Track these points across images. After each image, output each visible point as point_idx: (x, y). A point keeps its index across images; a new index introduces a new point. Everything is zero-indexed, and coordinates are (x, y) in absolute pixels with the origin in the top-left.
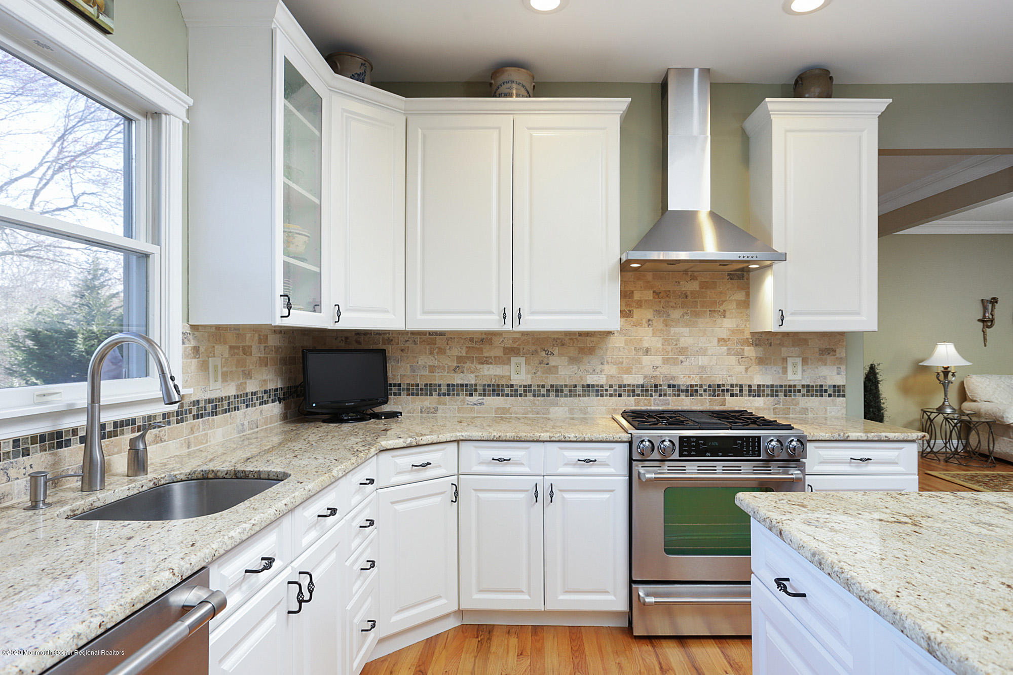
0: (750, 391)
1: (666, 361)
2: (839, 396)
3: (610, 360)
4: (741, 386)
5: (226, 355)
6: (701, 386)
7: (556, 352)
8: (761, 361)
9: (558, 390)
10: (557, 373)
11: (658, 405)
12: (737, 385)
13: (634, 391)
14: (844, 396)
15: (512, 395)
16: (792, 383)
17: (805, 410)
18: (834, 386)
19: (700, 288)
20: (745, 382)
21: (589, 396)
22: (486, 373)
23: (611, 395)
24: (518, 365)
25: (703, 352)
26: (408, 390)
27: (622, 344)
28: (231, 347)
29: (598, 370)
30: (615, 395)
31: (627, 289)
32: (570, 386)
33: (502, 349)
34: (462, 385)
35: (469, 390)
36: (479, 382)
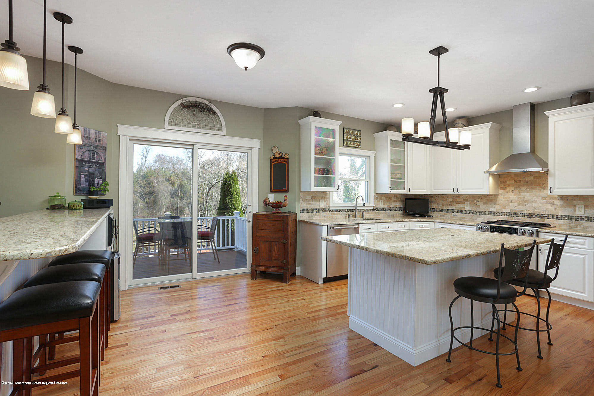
0: (557, 217)
1: (519, 205)
3: (498, 204)
4: (553, 215)
5: (385, 199)
6: (534, 214)
7: (479, 201)
8: (562, 206)
9: (480, 213)
10: (480, 207)
11: (516, 220)
12: (550, 215)
13: (506, 214)
15: (465, 213)
16: (579, 215)
17: (587, 227)
19: (534, 179)
20: (555, 213)
21: (490, 215)
22: (458, 206)
23: (498, 215)
24: (467, 204)
25: (535, 202)
26: (437, 210)
27: (502, 199)
29: (494, 207)
30: (500, 215)
31: (504, 180)
32: (484, 211)
33: (462, 200)
34: (451, 210)
35: (453, 211)
36: (456, 209)
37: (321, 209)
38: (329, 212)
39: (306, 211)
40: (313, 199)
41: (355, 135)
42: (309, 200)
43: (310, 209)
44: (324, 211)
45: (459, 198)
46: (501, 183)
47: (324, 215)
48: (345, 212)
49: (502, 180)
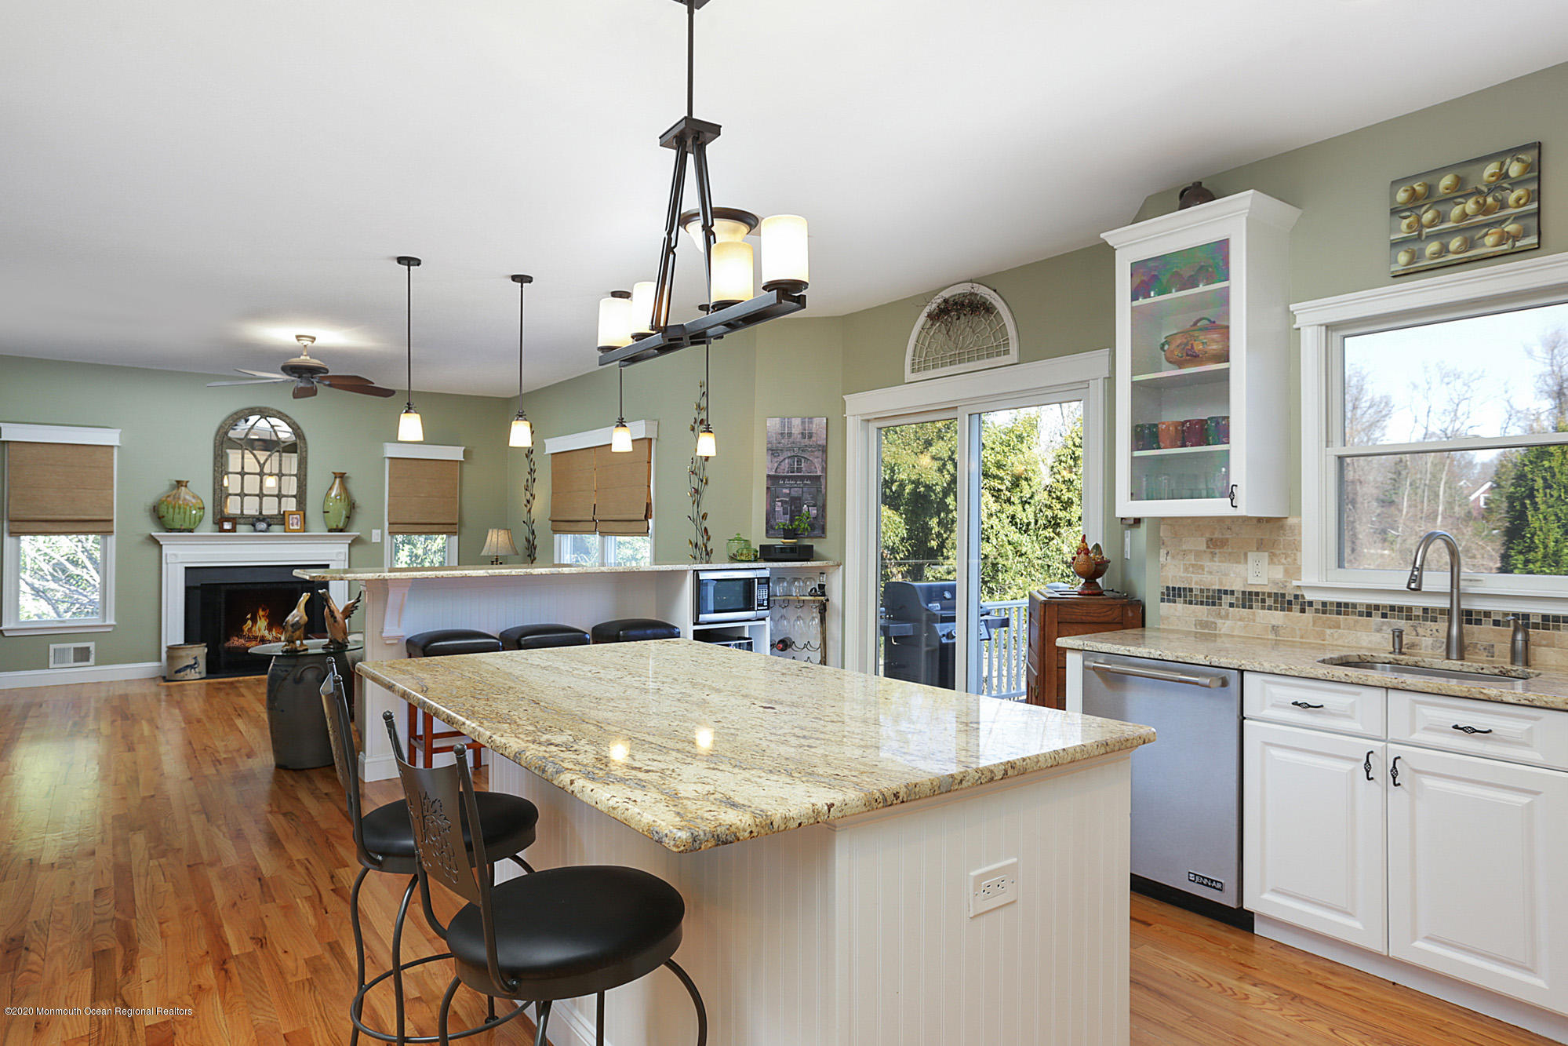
37: (1257, 594)
38: (1303, 611)
39: (1185, 596)
40: (1217, 551)
41: (1478, 192)
42: (1198, 554)
43: (1202, 591)
44: (1269, 602)
47: (1274, 623)
48: (1409, 618)
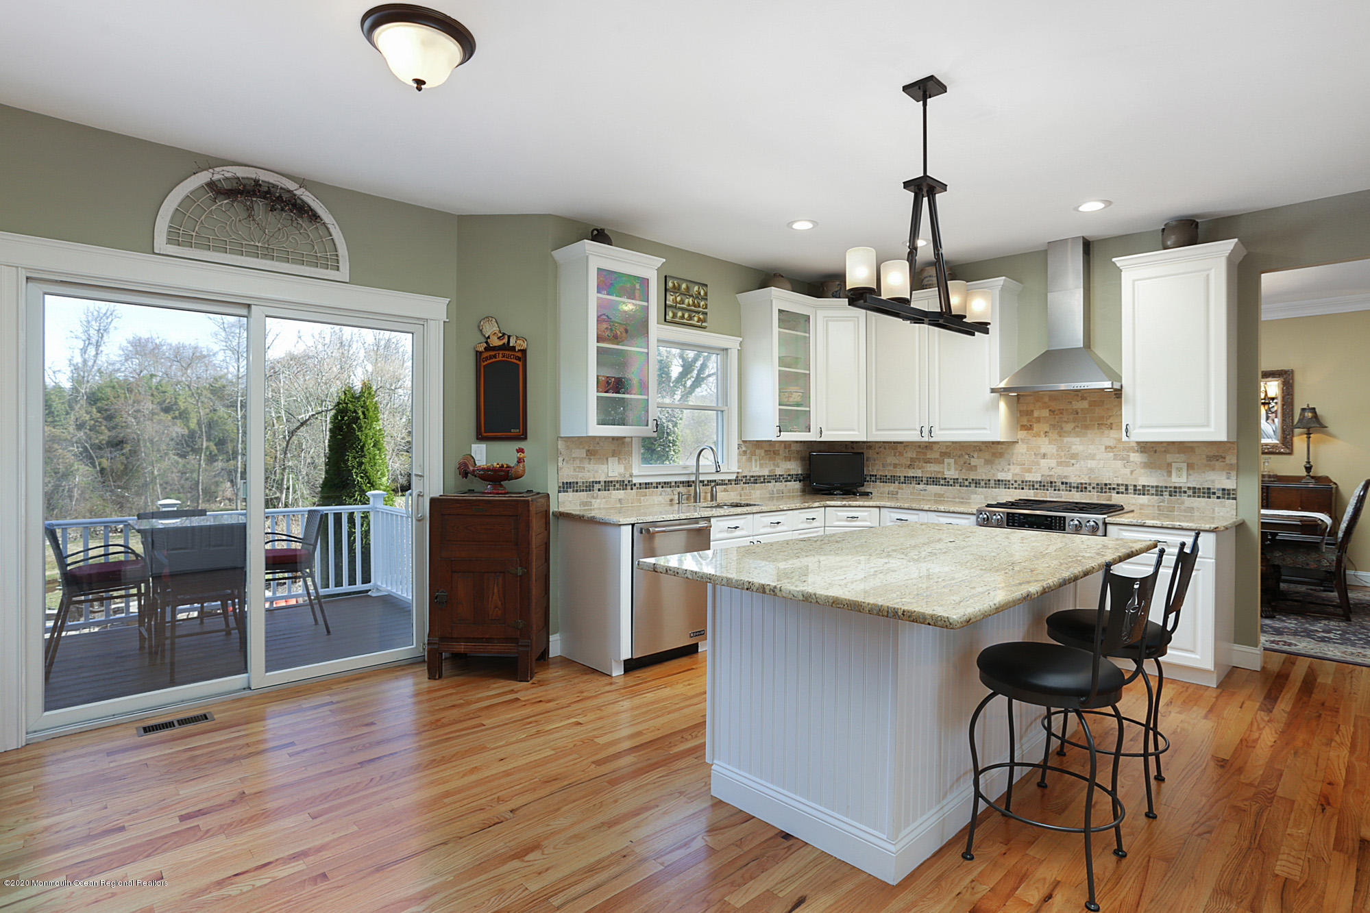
0: (1135, 490)
1: (1059, 464)
2: (1228, 499)
3: (1015, 462)
4: (1127, 485)
5: (763, 454)
6: (1090, 484)
7: (975, 456)
8: (1145, 465)
9: (977, 483)
10: (976, 470)
11: (1054, 497)
12: (1122, 485)
13: (1033, 486)
14: (1235, 499)
15: (945, 485)
16: (1177, 485)
17: (1191, 509)
18: (1224, 490)
19: (1090, 406)
20: (1130, 482)
22: (929, 469)
23: (1016, 488)
24: (949, 464)
25: (1092, 457)
27: (1025, 450)
28: (766, 451)
29: (1006, 469)
30: (1019, 489)
31: (1028, 409)
32: (986, 480)
33: (939, 453)
34: (914, 477)
35: (918, 480)
36: (924, 475)
37: (612, 482)
38: (632, 489)
39: (574, 487)
40: (592, 457)
41: (692, 296)
42: (582, 460)
43: (583, 483)
44: (617, 486)
45: (932, 449)
46: (1021, 416)
47: (620, 497)
48: (671, 487)
49: (1025, 408)
